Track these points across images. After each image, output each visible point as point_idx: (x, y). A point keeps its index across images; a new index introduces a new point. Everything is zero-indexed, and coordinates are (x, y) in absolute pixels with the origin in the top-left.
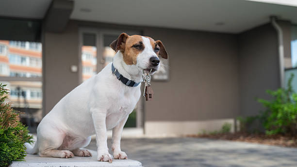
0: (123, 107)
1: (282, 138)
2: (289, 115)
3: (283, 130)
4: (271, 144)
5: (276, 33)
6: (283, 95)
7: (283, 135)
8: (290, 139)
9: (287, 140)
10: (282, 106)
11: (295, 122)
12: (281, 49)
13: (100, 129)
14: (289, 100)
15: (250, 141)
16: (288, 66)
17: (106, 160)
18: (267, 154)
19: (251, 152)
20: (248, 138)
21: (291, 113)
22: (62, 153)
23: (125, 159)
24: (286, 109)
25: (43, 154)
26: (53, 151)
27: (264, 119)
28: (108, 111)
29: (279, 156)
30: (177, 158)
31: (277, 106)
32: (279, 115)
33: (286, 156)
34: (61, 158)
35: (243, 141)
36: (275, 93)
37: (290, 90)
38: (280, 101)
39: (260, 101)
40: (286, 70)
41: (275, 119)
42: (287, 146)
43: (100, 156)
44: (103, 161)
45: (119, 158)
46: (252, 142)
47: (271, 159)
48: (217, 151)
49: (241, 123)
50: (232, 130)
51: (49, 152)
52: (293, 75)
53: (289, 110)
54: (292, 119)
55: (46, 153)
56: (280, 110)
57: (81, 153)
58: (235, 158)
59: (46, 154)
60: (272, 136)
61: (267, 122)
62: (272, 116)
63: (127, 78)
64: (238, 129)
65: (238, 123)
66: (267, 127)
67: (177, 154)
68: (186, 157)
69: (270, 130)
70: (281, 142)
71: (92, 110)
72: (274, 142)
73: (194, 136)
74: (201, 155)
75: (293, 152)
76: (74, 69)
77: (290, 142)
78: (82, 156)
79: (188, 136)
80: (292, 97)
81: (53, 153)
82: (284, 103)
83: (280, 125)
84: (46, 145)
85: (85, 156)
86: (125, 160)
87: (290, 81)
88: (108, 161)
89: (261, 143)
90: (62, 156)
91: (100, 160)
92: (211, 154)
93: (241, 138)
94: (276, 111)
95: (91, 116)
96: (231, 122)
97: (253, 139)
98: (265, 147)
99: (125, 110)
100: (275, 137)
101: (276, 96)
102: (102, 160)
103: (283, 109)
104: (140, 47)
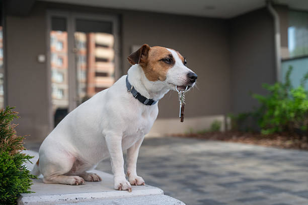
0: (141, 129)
1: (279, 137)
2: (287, 113)
3: (280, 129)
4: (268, 145)
5: (271, 19)
6: (281, 90)
7: (280, 134)
8: (288, 139)
9: (285, 141)
10: (280, 102)
11: (293, 120)
12: (278, 37)
13: (115, 153)
14: (286, 95)
15: (244, 141)
16: (285, 57)
17: (125, 189)
18: (265, 158)
19: (248, 155)
20: (242, 138)
21: (290, 111)
22: (72, 179)
23: (142, 184)
24: (284, 106)
25: (48, 180)
26: (59, 177)
27: (258, 117)
28: (124, 133)
29: (279, 160)
30: (167, 163)
31: (273, 102)
32: (277, 113)
33: (287, 160)
34: (70, 185)
35: (236, 141)
36: (272, 88)
37: (288, 85)
38: (277, 96)
39: (256, 96)
40: (283, 61)
41: (272, 116)
42: (285, 148)
43: (117, 184)
44: (122, 190)
45: (135, 184)
46: (246, 143)
47: (271, 164)
48: (210, 154)
49: (232, 121)
50: (222, 129)
51: (55, 178)
52: (291, 68)
53: (288, 108)
54: (291, 118)
55: (52, 179)
56: (277, 107)
57: (89, 177)
58: (232, 164)
59: (52, 181)
60: (269, 135)
61: (262, 119)
62: (268, 113)
63: (145, 96)
64: (229, 128)
65: (229, 120)
66: (262, 125)
67: (166, 159)
68: (176, 163)
69: (265, 129)
70: (279, 142)
71: (105, 131)
72: (270, 142)
73: (180, 136)
74: (193, 160)
75: (293, 155)
76: (42, 58)
77: (288, 143)
78: (91, 181)
79: (174, 136)
80: (290, 93)
81: (60, 179)
82: (282, 99)
83: (278, 123)
84: (53, 171)
85: (94, 181)
86: (142, 186)
87: (288, 74)
88: (127, 190)
89: (257, 144)
90: (71, 183)
91: (117, 188)
92: (204, 159)
93: (234, 138)
94: (273, 108)
95: (104, 138)
96: (221, 119)
97: (248, 139)
98: (261, 148)
99: (142, 131)
100: (272, 137)
101: (273, 92)
102: (120, 188)
103: (280, 106)
104: (170, 61)
